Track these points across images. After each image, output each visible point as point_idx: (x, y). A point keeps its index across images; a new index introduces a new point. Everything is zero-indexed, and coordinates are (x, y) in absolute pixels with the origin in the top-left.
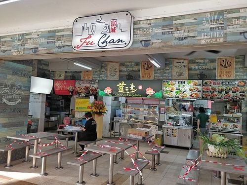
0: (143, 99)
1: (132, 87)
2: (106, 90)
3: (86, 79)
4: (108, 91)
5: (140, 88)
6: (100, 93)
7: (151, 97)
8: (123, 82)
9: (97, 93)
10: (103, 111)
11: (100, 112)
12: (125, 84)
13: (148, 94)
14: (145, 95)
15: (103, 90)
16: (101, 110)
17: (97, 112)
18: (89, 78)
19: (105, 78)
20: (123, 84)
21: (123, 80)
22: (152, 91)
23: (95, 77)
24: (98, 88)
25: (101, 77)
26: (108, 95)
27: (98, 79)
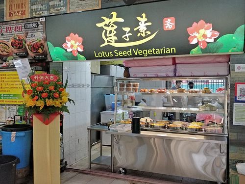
0: (174, 63)
1: (143, 24)
2: (69, 44)
3: (16, 17)
4: (74, 44)
5: (169, 24)
6: (54, 52)
7: (203, 51)
8: (114, 14)
9: (45, 54)
10: (57, 103)
11: (45, 107)
12: (121, 20)
13: (194, 42)
14: (186, 49)
15: (60, 43)
16: (50, 102)
17: (36, 107)
18: (23, 13)
19: (64, 10)
20: (115, 19)
21: (113, 8)
22: (209, 33)
23: (36, 10)
24: (46, 40)
25: (54, 6)
26: (75, 58)
27: (46, 13)
